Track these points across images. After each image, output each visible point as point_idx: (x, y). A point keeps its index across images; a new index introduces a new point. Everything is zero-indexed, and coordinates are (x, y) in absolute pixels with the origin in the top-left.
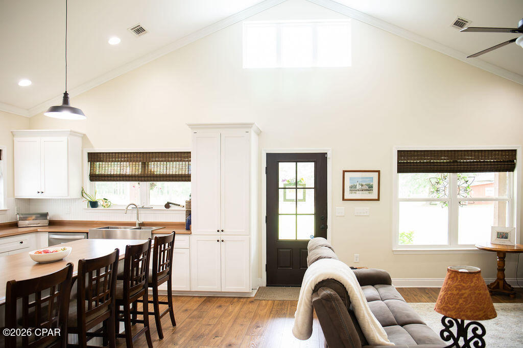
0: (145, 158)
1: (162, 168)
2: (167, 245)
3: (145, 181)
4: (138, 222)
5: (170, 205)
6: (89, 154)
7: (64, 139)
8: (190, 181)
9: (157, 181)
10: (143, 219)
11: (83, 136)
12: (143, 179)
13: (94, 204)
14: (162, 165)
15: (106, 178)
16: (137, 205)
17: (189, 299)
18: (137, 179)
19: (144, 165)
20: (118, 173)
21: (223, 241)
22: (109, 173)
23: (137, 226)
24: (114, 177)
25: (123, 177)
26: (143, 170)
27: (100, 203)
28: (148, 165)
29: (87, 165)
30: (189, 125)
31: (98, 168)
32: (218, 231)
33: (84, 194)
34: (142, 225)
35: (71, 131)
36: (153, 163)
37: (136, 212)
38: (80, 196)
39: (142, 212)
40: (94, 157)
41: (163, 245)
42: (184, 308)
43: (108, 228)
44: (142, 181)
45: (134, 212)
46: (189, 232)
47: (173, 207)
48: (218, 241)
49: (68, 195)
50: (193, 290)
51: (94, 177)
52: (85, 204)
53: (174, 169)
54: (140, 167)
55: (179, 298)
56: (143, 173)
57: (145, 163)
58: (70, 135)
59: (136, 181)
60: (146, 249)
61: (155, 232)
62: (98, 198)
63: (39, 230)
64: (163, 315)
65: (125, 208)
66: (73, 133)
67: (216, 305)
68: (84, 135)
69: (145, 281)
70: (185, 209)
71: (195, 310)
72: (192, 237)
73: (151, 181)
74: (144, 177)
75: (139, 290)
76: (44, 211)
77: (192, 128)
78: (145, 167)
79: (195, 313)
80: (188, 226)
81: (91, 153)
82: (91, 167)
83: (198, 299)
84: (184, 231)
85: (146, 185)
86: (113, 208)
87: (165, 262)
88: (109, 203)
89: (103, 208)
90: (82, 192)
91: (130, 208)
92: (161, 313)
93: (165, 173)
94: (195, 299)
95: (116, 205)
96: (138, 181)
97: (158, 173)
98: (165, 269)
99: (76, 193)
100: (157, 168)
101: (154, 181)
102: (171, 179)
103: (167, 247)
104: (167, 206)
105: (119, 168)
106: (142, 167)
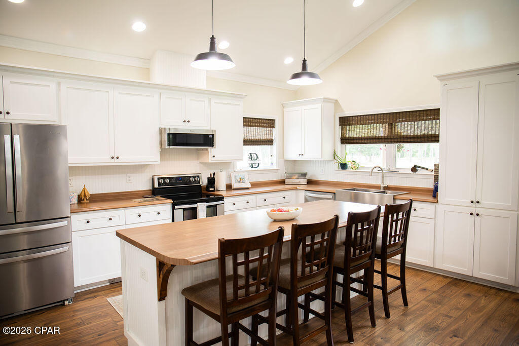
0: (391, 119)
1: (409, 128)
2: (401, 214)
3: (391, 143)
4: (382, 185)
5: (417, 168)
6: (340, 118)
7: (318, 106)
8: (438, 141)
9: (404, 142)
10: (388, 183)
11: (335, 101)
12: (389, 141)
13: (344, 166)
14: (409, 126)
15: (355, 141)
16: (382, 167)
17: (430, 276)
18: (383, 141)
19: (391, 126)
20: (366, 136)
21: (478, 215)
22: (358, 136)
23: (382, 190)
24: (362, 139)
25: (370, 139)
26: (390, 132)
27: (349, 165)
28: (395, 125)
29: (338, 129)
30: (438, 77)
31: (348, 131)
32: (472, 202)
33: (336, 157)
34: (387, 188)
35: (324, 98)
36: (400, 124)
37: (381, 175)
38: (332, 158)
39: (387, 175)
40: (345, 121)
41: (395, 215)
42: (421, 287)
43: (354, 190)
44: (388, 143)
45: (379, 175)
46: (435, 201)
47: (420, 171)
48: (471, 214)
49: (322, 157)
50: (437, 267)
51: (345, 140)
52: (336, 166)
53: (423, 129)
54: (387, 129)
55: (419, 273)
56: (390, 135)
57: (392, 124)
58: (324, 101)
59: (382, 143)
60: (374, 217)
61: (397, 197)
62: (348, 160)
63: (298, 188)
64: (391, 292)
65: (370, 171)
66: (326, 100)
67: (463, 293)
68: (337, 101)
69: (371, 251)
70: (433, 173)
71: (435, 292)
72: (439, 206)
73: (398, 142)
74: (391, 138)
75: (363, 260)
76: (304, 172)
77: (441, 80)
78: (392, 128)
79: (434, 296)
80: (435, 192)
81: (342, 117)
82: (342, 131)
83: (441, 279)
84: (431, 199)
85: (392, 147)
86: (360, 170)
87: (398, 233)
88: (357, 165)
89: (351, 170)
90: (335, 154)
91: (376, 170)
92: (389, 289)
93: (412, 134)
94: (438, 278)
95: (363, 167)
96: (385, 142)
97: (405, 134)
98: (397, 241)
99: (328, 156)
100: (404, 128)
101: (401, 142)
102: (419, 140)
103: (400, 217)
104: (414, 169)
105: (366, 131)
106: (388, 128)
